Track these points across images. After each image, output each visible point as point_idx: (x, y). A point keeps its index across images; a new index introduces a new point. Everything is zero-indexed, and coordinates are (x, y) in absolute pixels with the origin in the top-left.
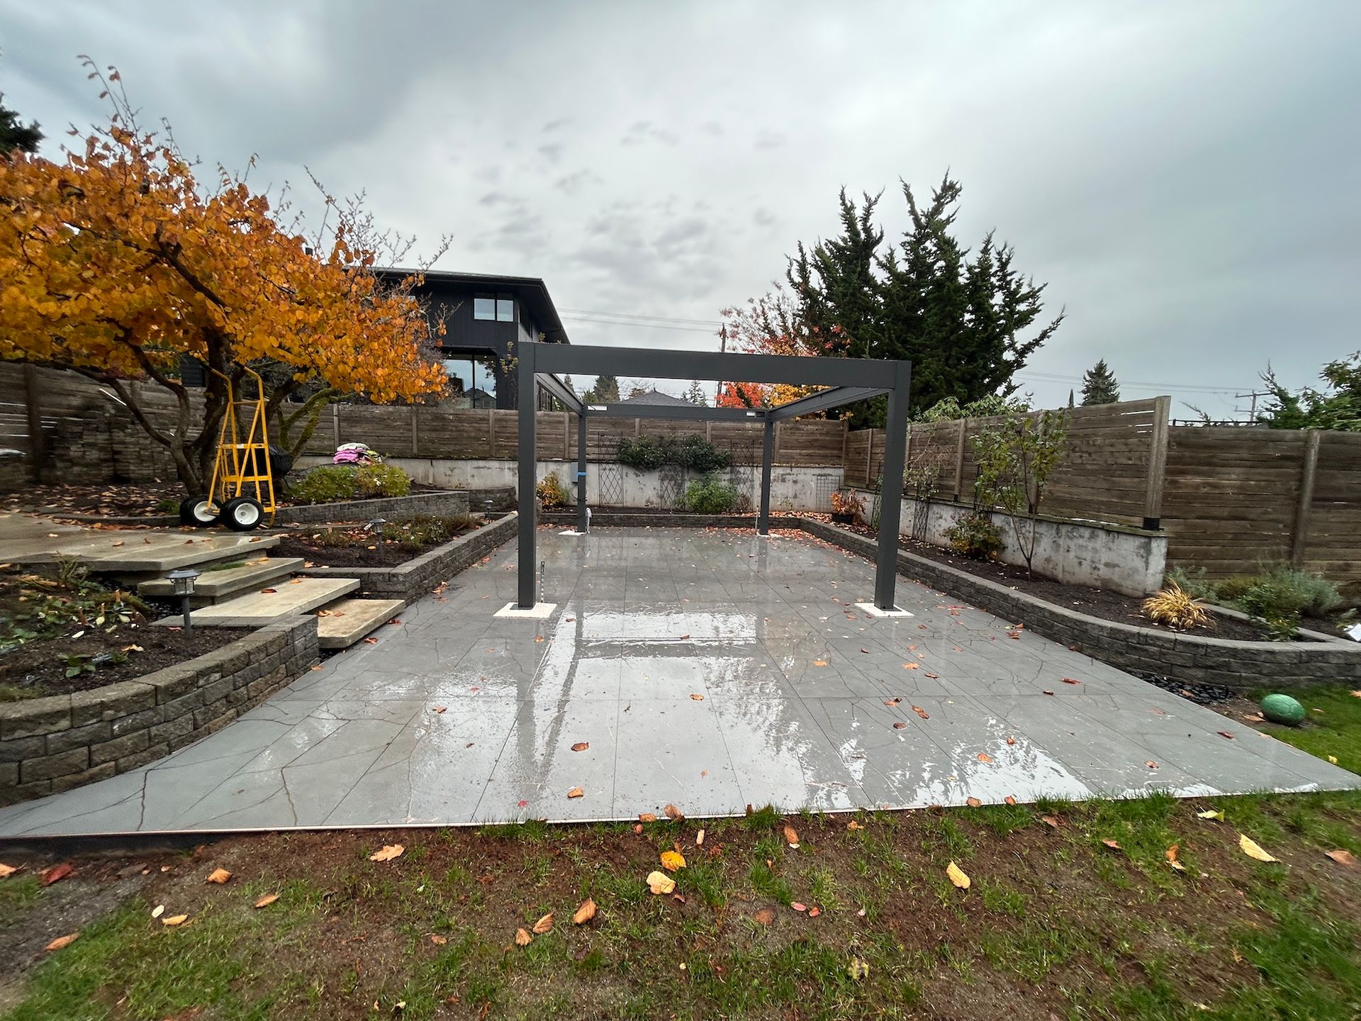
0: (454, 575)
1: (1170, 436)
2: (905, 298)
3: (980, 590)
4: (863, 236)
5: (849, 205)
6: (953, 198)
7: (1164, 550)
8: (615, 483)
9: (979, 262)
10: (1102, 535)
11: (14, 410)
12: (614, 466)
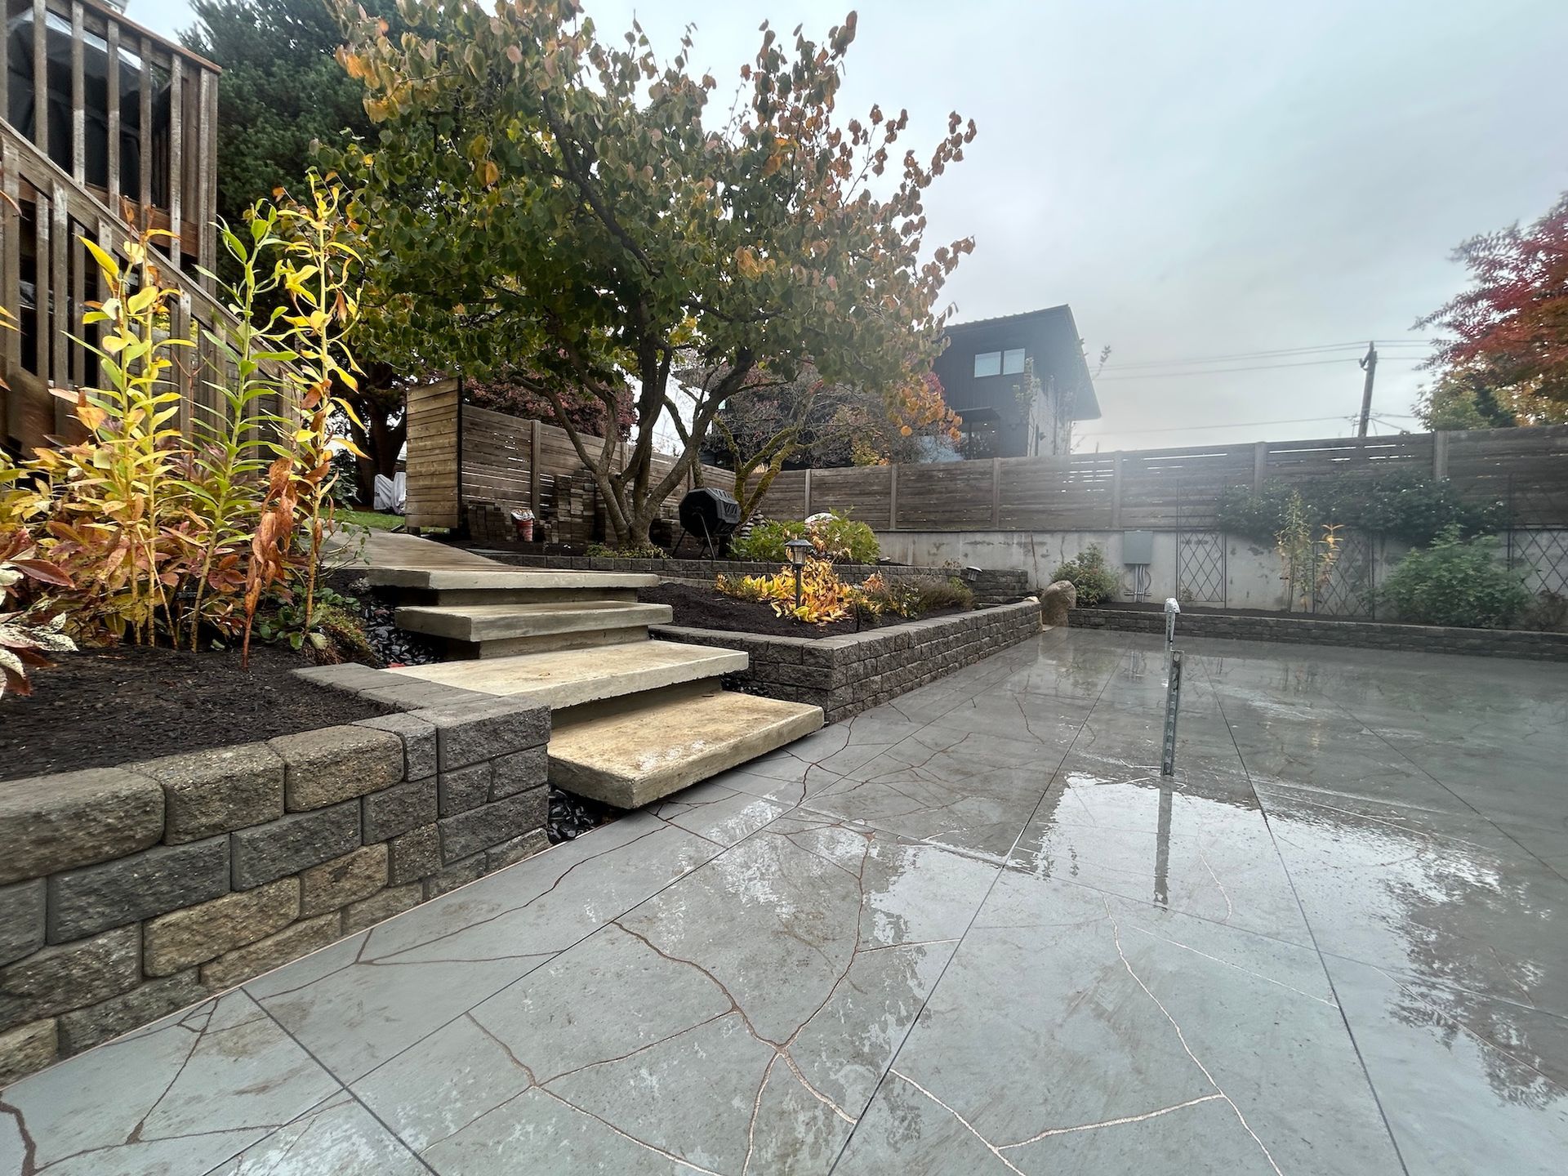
0: (934, 679)
8: (1208, 567)
12: (1208, 538)
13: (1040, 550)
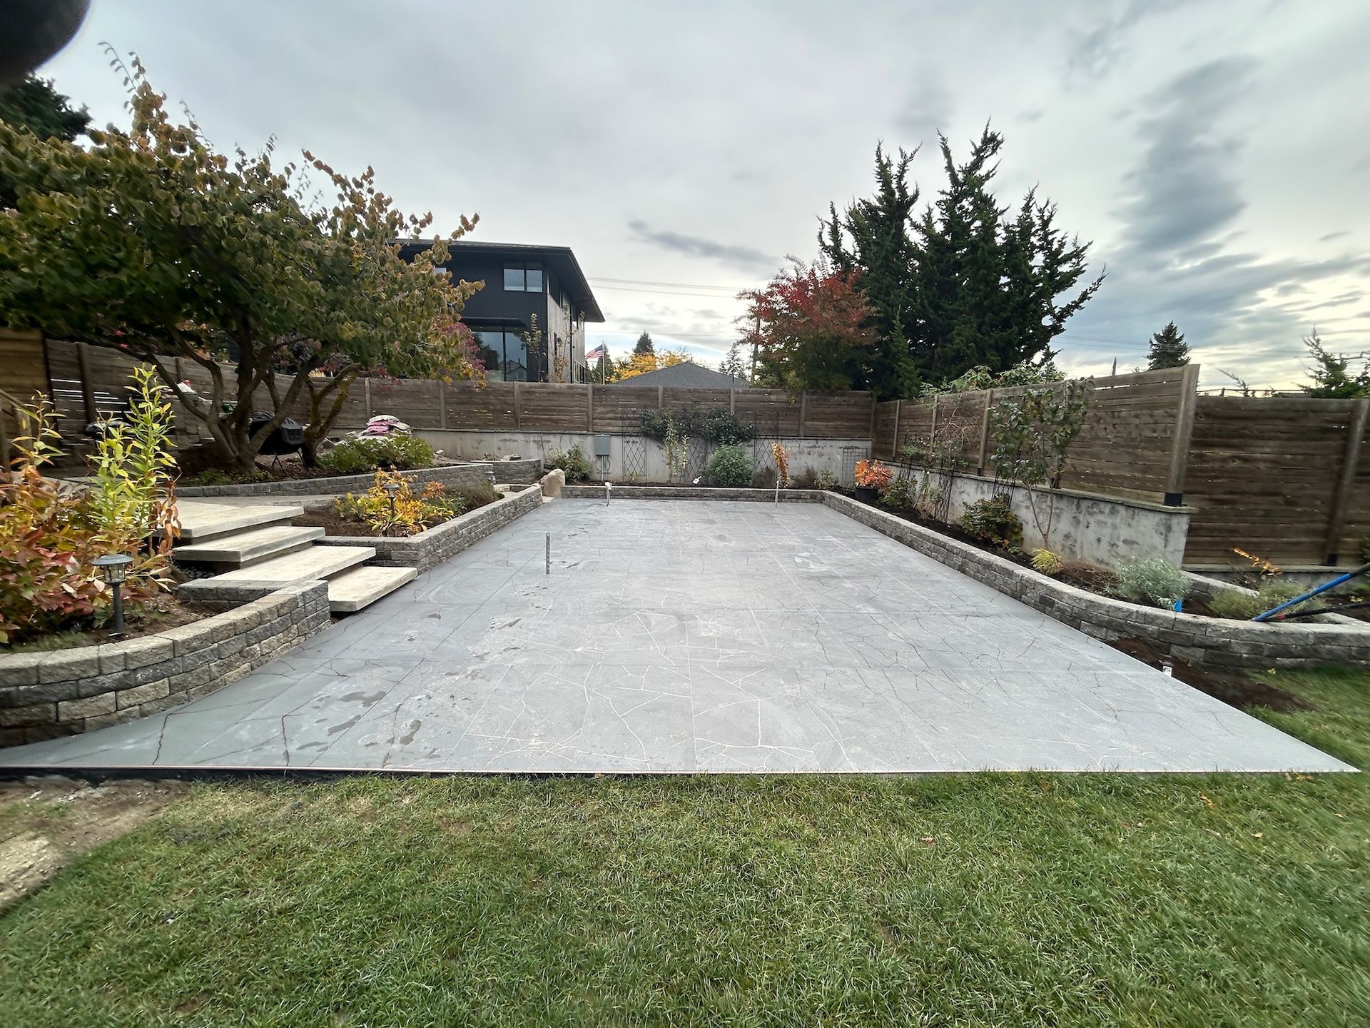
1: (1198, 407)
2: (939, 261)
3: (988, 566)
4: (897, 195)
5: (885, 161)
6: (994, 151)
7: (1185, 527)
8: (638, 456)
9: (1020, 221)
10: (1122, 510)
11: (71, 386)
12: (637, 439)
13: (546, 446)
